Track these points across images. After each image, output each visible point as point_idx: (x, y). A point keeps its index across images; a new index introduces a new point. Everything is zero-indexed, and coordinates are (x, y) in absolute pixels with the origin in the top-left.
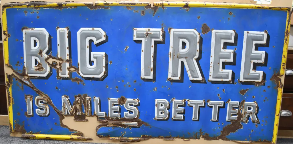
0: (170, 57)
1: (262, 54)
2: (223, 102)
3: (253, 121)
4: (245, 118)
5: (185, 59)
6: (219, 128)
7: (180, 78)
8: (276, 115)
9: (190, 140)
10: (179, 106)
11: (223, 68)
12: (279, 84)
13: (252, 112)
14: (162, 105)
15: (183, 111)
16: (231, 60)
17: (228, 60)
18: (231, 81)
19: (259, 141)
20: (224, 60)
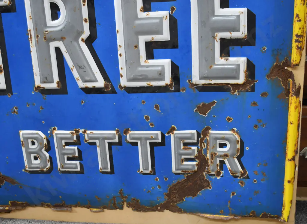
0: (31, 41)
1: (238, 16)
2: (159, 133)
3: (232, 173)
4: (213, 167)
5: (61, 42)
6: (160, 187)
7: (58, 83)
8: (287, 159)
9: (104, 211)
10: (67, 144)
11: (150, 55)
12: (291, 85)
13: (229, 153)
14: (33, 143)
15: (77, 155)
16: (166, 36)
17: (158, 38)
18: (171, 85)
19: (251, 216)
20: (149, 38)
